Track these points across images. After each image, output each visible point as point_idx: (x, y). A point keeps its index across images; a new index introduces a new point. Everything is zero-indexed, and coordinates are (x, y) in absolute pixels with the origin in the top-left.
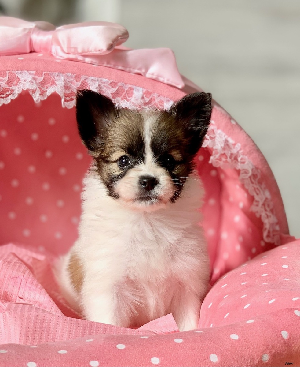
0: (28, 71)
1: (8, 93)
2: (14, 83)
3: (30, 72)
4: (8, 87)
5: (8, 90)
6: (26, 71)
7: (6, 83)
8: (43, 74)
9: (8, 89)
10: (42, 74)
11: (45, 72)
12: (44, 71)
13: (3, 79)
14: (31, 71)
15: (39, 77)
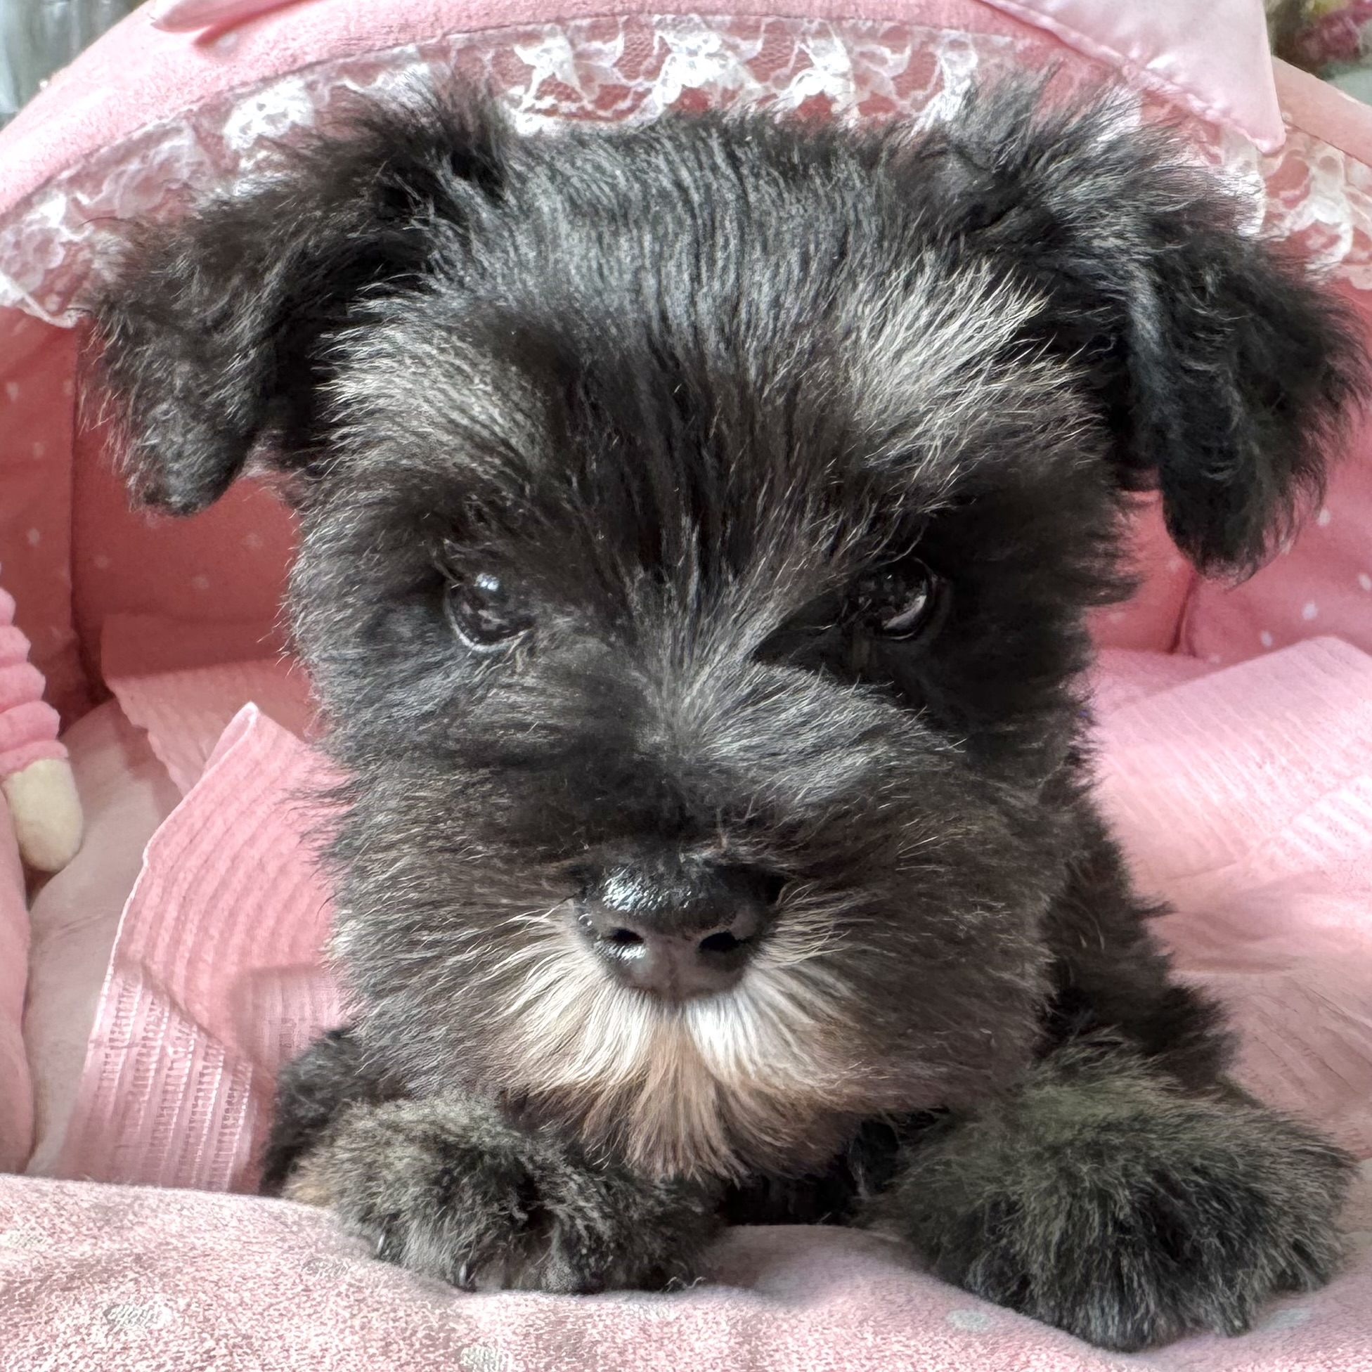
0: (702, 13)
1: (624, 105)
2: (649, 63)
3: (709, 18)
4: (624, 81)
5: (622, 93)
6: (696, 17)
7: (615, 65)
8: (763, 28)
9: (623, 87)
10: (756, 28)
11: (770, 20)
12: (767, 15)
13: (607, 47)
14: (715, 13)
15: (745, 39)
